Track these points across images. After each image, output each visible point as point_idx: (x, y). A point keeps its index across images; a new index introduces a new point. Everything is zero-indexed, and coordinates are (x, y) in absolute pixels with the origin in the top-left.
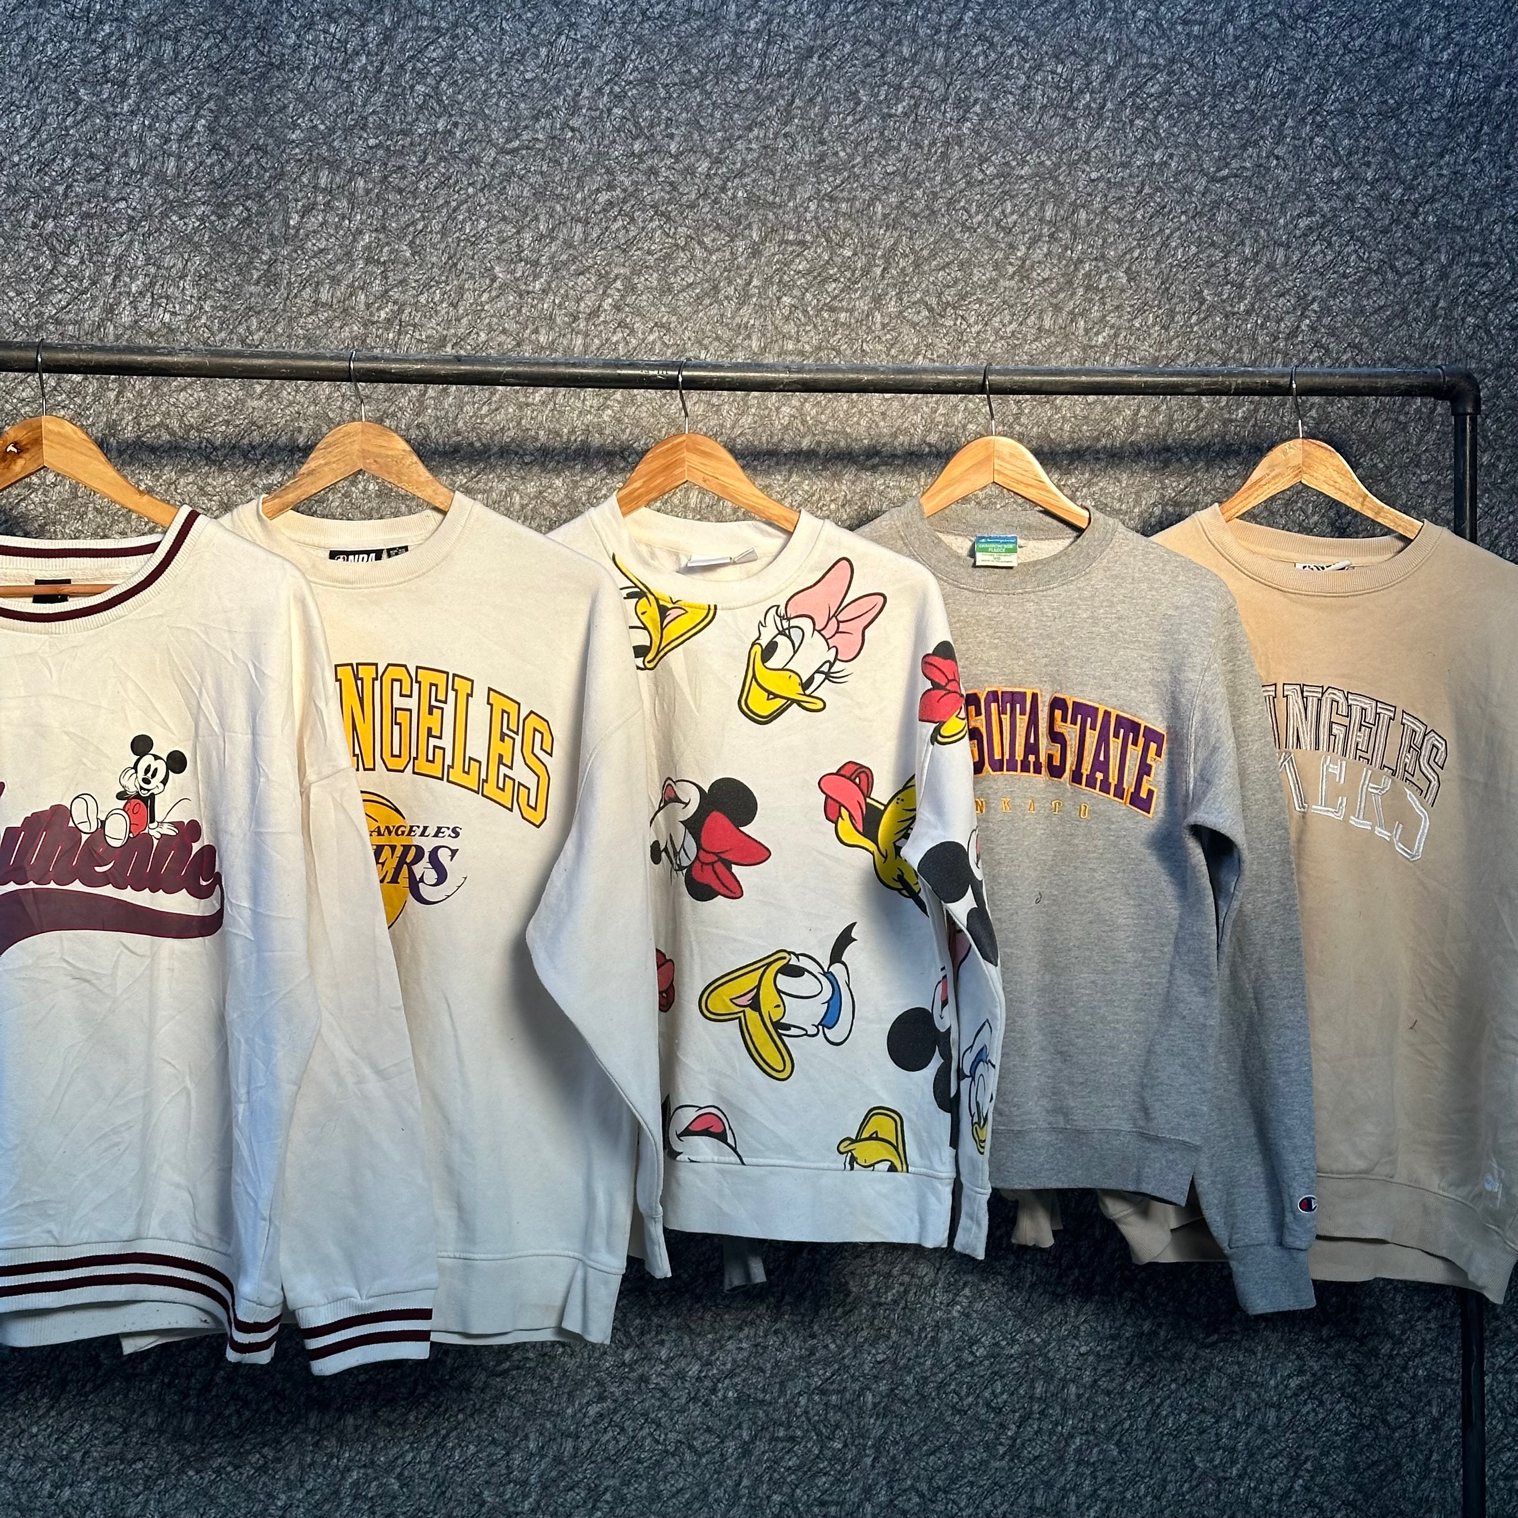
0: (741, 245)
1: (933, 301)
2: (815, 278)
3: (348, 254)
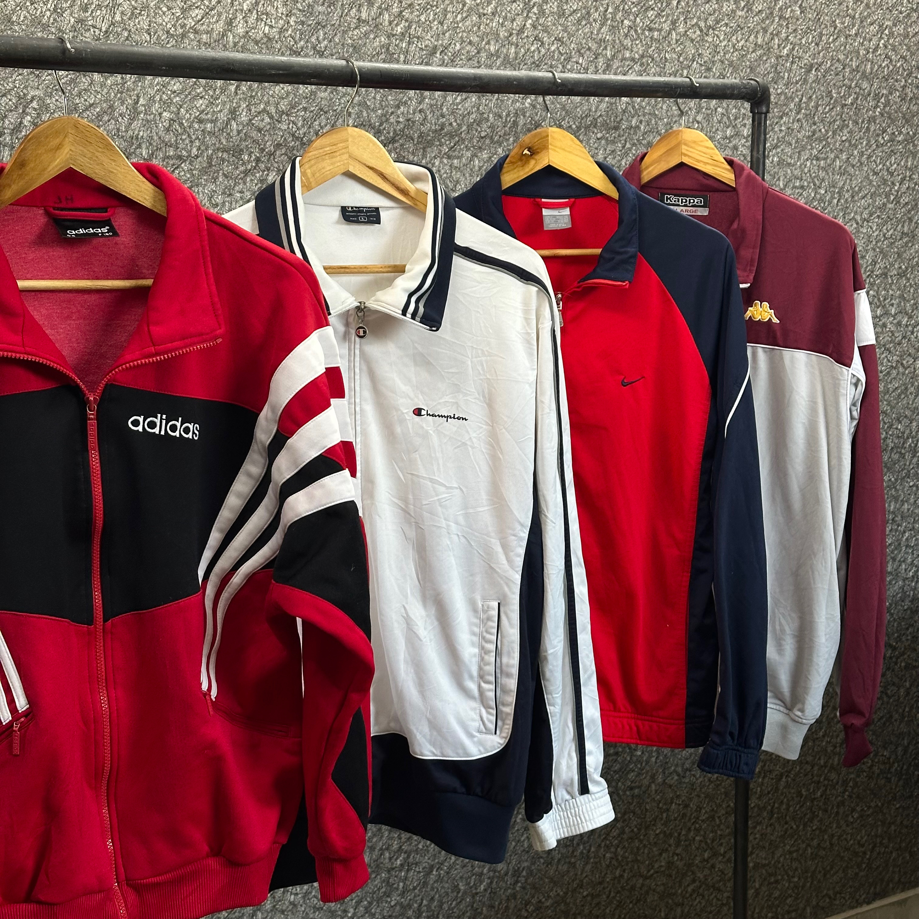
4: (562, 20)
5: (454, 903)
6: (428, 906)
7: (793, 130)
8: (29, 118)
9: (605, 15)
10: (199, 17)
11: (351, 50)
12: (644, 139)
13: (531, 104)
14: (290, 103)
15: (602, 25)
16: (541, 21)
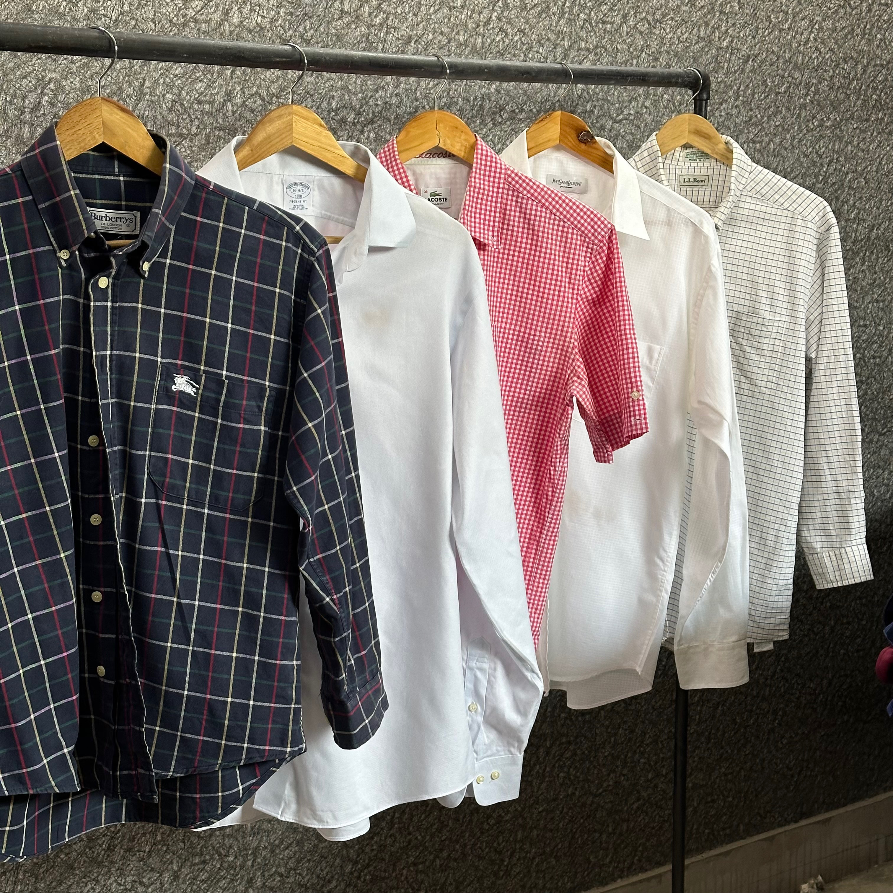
4: (524, 14)
5: (423, 816)
6: (400, 818)
7: (731, 115)
8: (46, 98)
9: (563, 9)
10: (199, 8)
11: (334, 39)
12: (597, 122)
13: (496, 90)
14: (280, 87)
15: (560, 18)
16: (506, 14)
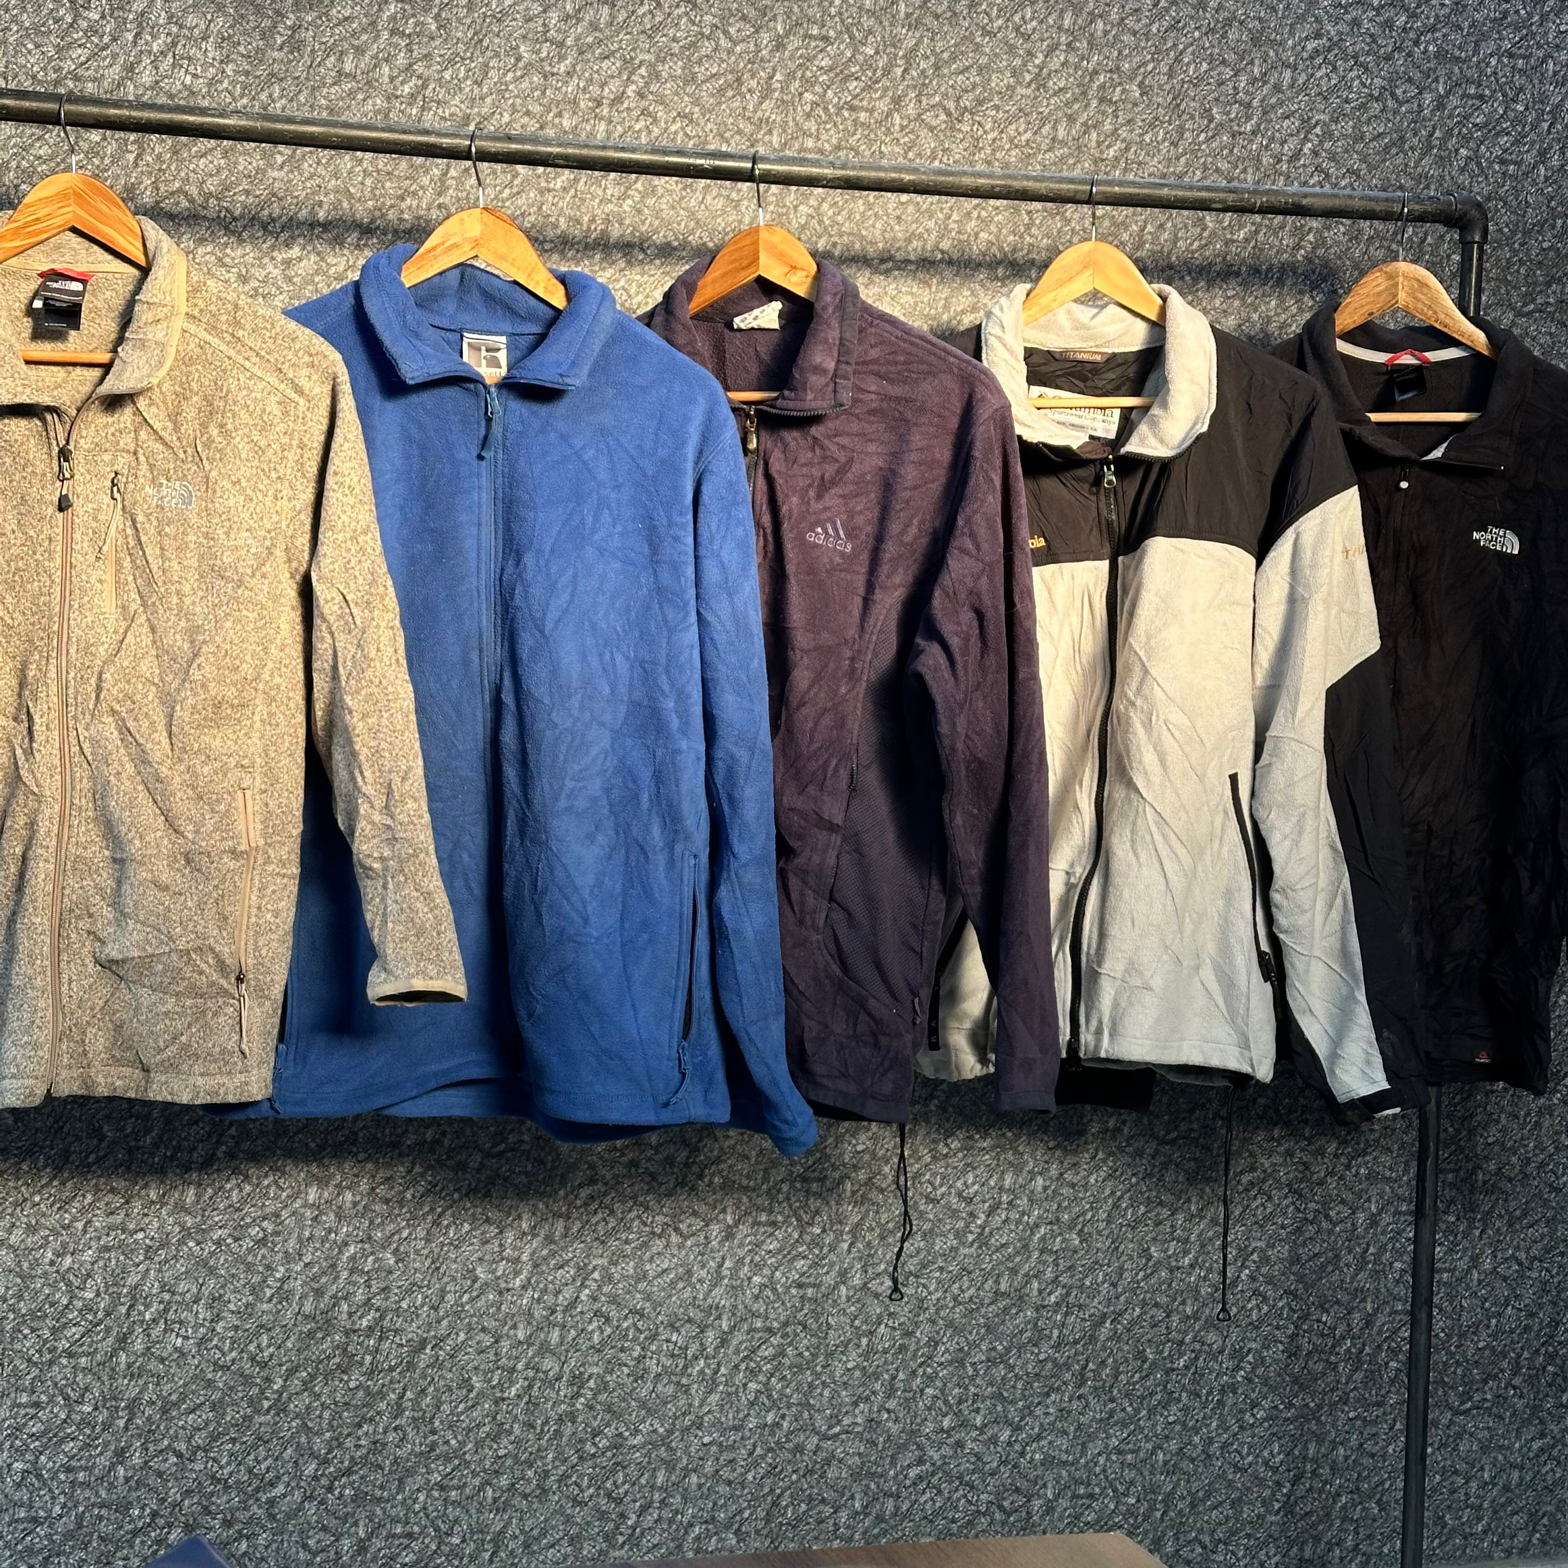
0: (765, 37)
1: (951, 105)
2: (837, 75)
3: (373, 24)
